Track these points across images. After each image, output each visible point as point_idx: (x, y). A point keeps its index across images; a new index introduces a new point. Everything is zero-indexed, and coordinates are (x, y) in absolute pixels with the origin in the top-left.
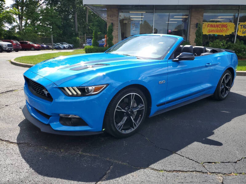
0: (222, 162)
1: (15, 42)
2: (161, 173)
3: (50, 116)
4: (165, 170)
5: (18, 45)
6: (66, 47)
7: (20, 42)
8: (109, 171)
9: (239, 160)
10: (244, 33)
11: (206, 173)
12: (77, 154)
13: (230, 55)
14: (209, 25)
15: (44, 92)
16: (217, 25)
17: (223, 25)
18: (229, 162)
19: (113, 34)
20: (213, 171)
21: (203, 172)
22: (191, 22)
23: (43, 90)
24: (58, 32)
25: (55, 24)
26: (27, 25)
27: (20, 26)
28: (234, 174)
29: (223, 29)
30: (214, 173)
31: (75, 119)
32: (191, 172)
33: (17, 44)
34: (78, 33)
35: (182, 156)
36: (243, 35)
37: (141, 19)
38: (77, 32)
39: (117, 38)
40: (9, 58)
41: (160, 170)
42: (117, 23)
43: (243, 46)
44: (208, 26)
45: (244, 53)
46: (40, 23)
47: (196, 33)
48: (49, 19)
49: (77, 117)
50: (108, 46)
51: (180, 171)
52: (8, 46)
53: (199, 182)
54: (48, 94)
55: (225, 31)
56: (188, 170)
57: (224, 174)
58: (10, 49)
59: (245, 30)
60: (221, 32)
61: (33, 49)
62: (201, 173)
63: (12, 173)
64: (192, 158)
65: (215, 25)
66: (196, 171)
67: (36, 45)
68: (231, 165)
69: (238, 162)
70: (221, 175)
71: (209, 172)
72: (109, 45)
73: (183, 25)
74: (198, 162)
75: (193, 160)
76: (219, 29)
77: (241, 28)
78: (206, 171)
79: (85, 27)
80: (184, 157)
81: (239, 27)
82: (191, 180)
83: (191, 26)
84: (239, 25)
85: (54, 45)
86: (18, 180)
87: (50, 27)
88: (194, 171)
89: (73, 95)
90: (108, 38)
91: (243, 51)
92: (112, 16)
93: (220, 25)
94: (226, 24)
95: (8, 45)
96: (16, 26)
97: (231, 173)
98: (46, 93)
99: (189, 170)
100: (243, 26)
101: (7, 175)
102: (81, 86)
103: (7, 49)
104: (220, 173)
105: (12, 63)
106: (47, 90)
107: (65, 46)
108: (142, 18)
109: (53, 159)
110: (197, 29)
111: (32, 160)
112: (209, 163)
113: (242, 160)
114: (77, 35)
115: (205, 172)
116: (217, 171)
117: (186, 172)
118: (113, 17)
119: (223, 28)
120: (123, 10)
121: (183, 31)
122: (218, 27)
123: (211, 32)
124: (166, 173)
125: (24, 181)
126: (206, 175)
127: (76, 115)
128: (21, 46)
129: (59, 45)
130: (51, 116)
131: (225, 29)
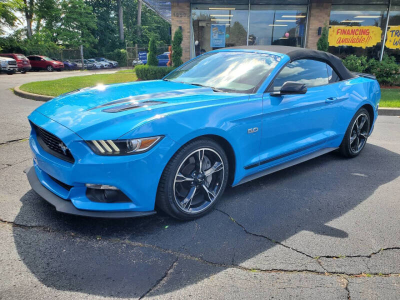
0: (348, 257)
1: (20, 57)
2: (252, 273)
3: (71, 187)
4: (259, 269)
5: (25, 63)
6: (106, 65)
7: (28, 58)
8: (171, 271)
9: (375, 254)
10: (396, 44)
11: (322, 273)
12: (122, 243)
13: (368, 83)
14: (340, 31)
15: (60, 147)
16: (352, 30)
17: (363, 30)
18: (359, 256)
19: (181, 45)
20: (334, 271)
21: (318, 271)
22: (311, 25)
23: (60, 145)
24: (91, 41)
25: (87, 26)
26: (41, 29)
27: (29, 30)
28: (365, 275)
29: (362, 37)
30: (335, 273)
31: (111, 192)
32: (298, 271)
33: (23, 61)
34: (124, 43)
35: (287, 247)
36: (394, 47)
37: (228, 20)
38: (123, 41)
39: (188, 52)
40: (11, 84)
41: (250, 268)
42: (189, 27)
43: (394, 65)
44: (338, 33)
45: (396, 77)
46: (61, 25)
47: (318, 44)
48: (76, 19)
49: (114, 188)
50: (173, 64)
51: (282, 270)
52: (10, 64)
53: (310, 287)
54: (67, 151)
55: (365, 40)
56: (294, 268)
57: (350, 275)
58: (12, 69)
59: (397, 39)
60: (359, 42)
61: (50, 68)
62: (314, 274)
63: (20, 274)
64: (302, 250)
65: (349, 30)
66: (306, 270)
67: (55, 63)
68: (362, 261)
69: (373, 256)
70: (345, 276)
71: (328, 272)
72: (176, 63)
73: (298, 29)
74: (311, 256)
75: (303, 254)
76: (355, 37)
77: (392, 36)
78: (323, 270)
79: (135, 32)
80: (289, 248)
81: (388, 33)
82: (298, 284)
83: (310, 31)
84: (388, 30)
85: (85, 62)
86: (30, 284)
87: (77, 32)
88: (303, 271)
89: (106, 154)
90: (173, 52)
91: (395, 74)
92: (179, 16)
93: (358, 30)
94: (366, 29)
95: (9, 62)
96: (22, 30)
97: (361, 273)
98: (64, 148)
99: (296, 269)
100: (394, 33)
101: (12, 277)
102: (120, 138)
103: (7, 69)
104: (343, 273)
105: (16, 93)
106: (64, 145)
107: (104, 63)
108: (230, 18)
109: (83, 251)
110: (321, 36)
111: (50, 253)
112: (328, 257)
113: (380, 253)
114: (122, 45)
115: (320, 271)
116: (339, 270)
117: (291, 271)
118: (181, 17)
119: (363, 35)
120: (198, 6)
121: (297, 39)
122: (353, 35)
123: (342, 42)
124: (260, 273)
125: (39, 287)
126: (322, 276)
127: (111, 186)
128: (31, 63)
129: (94, 62)
130: (73, 187)
131: (365, 36)
